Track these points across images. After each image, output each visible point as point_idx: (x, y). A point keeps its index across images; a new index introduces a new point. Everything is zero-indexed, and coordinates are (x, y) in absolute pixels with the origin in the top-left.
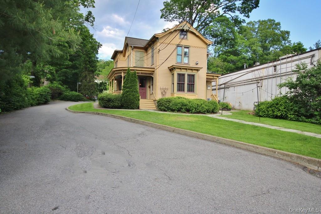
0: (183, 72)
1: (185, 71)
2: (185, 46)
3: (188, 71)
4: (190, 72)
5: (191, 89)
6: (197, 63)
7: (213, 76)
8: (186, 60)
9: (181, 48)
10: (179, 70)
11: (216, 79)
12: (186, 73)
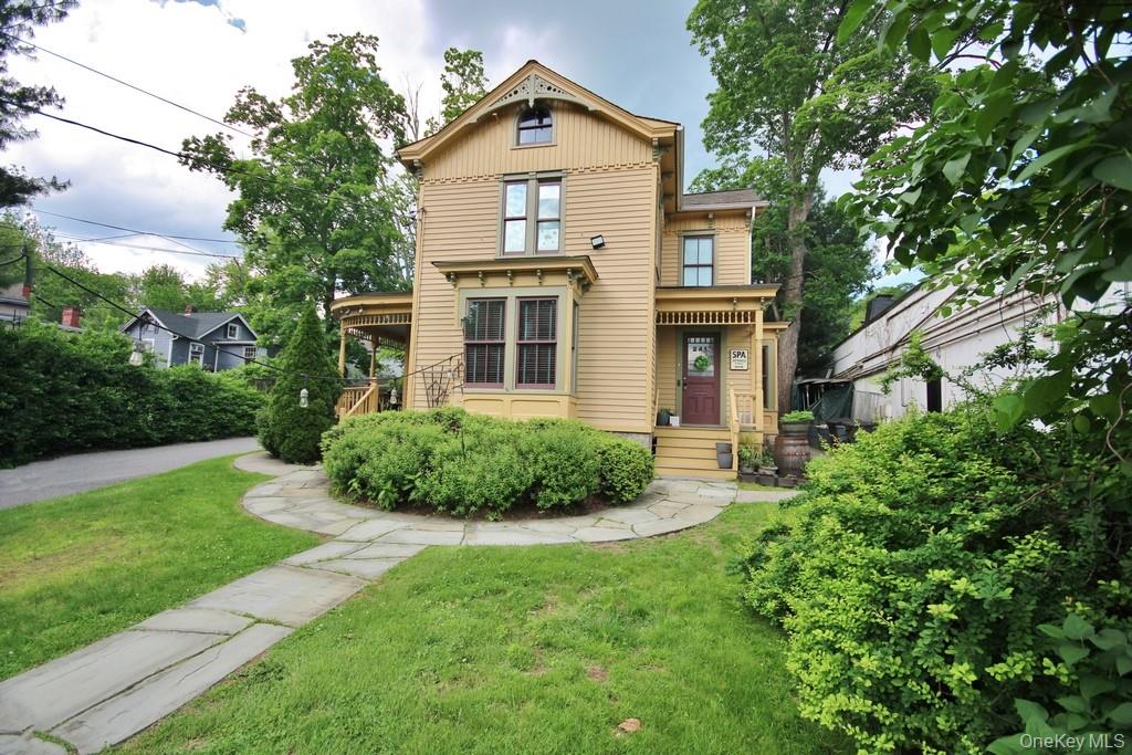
0: (495, 288)
1: (504, 282)
2: (540, 176)
3: (520, 281)
4: (530, 288)
5: (538, 368)
6: (597, 242)
7: (730, 300)
8: (547, 237)
9: (522, 187)
10: (476, 283)
11: (753, 313)
12: (512, 293)
